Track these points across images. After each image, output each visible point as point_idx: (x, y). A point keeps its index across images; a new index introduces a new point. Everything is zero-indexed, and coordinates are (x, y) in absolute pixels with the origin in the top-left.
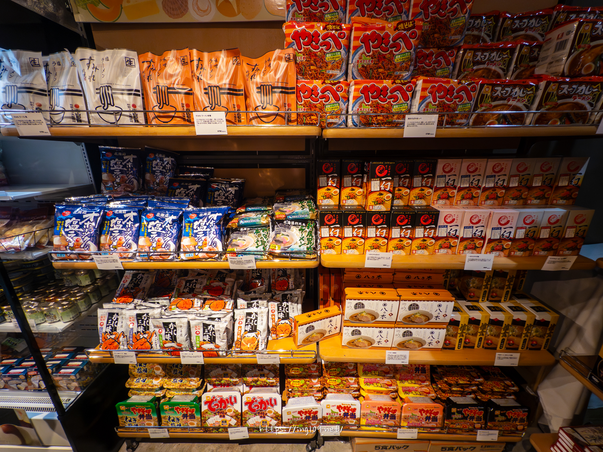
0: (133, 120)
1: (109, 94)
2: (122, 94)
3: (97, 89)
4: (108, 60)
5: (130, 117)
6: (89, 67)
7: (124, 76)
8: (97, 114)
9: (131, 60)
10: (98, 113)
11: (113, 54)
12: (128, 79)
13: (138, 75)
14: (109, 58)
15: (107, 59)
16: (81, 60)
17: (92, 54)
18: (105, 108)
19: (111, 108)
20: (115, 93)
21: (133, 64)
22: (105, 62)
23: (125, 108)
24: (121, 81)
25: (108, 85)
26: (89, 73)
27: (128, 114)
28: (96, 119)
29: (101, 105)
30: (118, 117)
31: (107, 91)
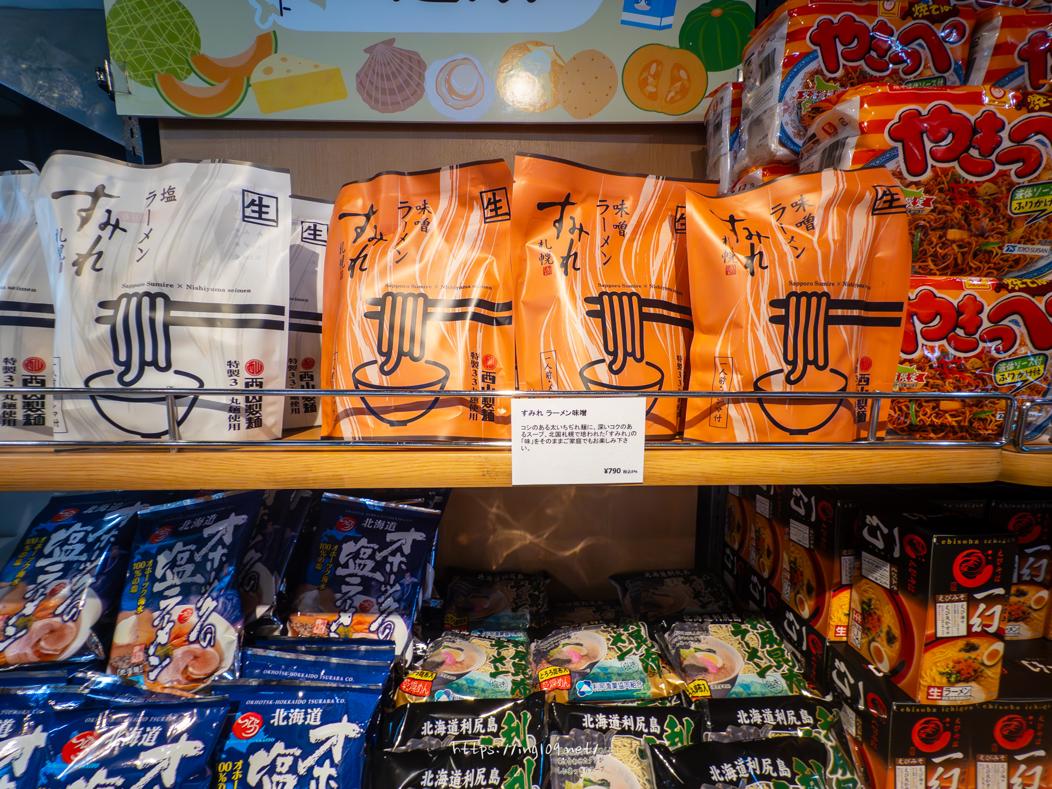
0: (243, 421)
1: (152, 322)
2: (211, 323)
3: (102, 305)
4: (171, 198)
5: (232, 409)
6: (85, 221)
7: (228, 255)
8: (86, 405)
9: (266, 201)
10: (94, 396)
11: (197, 178)
12: (243, 267)
13: (284, 254)
14: (178, 194)
15: (170, 195)
16: (58, 195)
17: (110, 178)
18: (128, 378)
19: (152, 380)
20: (178, 322)
21: (271, 215)
22: (158, 205)
23: (216, 378)
24: (213, 276)
25: (154, 290)
26: (81, 242)
27: (225, 400)
28: (79, 422)
29: (111, 365)
30: (181, 411)
31: (146, 314)
